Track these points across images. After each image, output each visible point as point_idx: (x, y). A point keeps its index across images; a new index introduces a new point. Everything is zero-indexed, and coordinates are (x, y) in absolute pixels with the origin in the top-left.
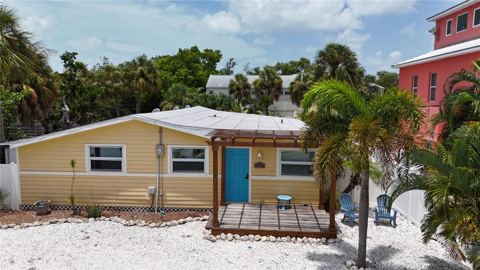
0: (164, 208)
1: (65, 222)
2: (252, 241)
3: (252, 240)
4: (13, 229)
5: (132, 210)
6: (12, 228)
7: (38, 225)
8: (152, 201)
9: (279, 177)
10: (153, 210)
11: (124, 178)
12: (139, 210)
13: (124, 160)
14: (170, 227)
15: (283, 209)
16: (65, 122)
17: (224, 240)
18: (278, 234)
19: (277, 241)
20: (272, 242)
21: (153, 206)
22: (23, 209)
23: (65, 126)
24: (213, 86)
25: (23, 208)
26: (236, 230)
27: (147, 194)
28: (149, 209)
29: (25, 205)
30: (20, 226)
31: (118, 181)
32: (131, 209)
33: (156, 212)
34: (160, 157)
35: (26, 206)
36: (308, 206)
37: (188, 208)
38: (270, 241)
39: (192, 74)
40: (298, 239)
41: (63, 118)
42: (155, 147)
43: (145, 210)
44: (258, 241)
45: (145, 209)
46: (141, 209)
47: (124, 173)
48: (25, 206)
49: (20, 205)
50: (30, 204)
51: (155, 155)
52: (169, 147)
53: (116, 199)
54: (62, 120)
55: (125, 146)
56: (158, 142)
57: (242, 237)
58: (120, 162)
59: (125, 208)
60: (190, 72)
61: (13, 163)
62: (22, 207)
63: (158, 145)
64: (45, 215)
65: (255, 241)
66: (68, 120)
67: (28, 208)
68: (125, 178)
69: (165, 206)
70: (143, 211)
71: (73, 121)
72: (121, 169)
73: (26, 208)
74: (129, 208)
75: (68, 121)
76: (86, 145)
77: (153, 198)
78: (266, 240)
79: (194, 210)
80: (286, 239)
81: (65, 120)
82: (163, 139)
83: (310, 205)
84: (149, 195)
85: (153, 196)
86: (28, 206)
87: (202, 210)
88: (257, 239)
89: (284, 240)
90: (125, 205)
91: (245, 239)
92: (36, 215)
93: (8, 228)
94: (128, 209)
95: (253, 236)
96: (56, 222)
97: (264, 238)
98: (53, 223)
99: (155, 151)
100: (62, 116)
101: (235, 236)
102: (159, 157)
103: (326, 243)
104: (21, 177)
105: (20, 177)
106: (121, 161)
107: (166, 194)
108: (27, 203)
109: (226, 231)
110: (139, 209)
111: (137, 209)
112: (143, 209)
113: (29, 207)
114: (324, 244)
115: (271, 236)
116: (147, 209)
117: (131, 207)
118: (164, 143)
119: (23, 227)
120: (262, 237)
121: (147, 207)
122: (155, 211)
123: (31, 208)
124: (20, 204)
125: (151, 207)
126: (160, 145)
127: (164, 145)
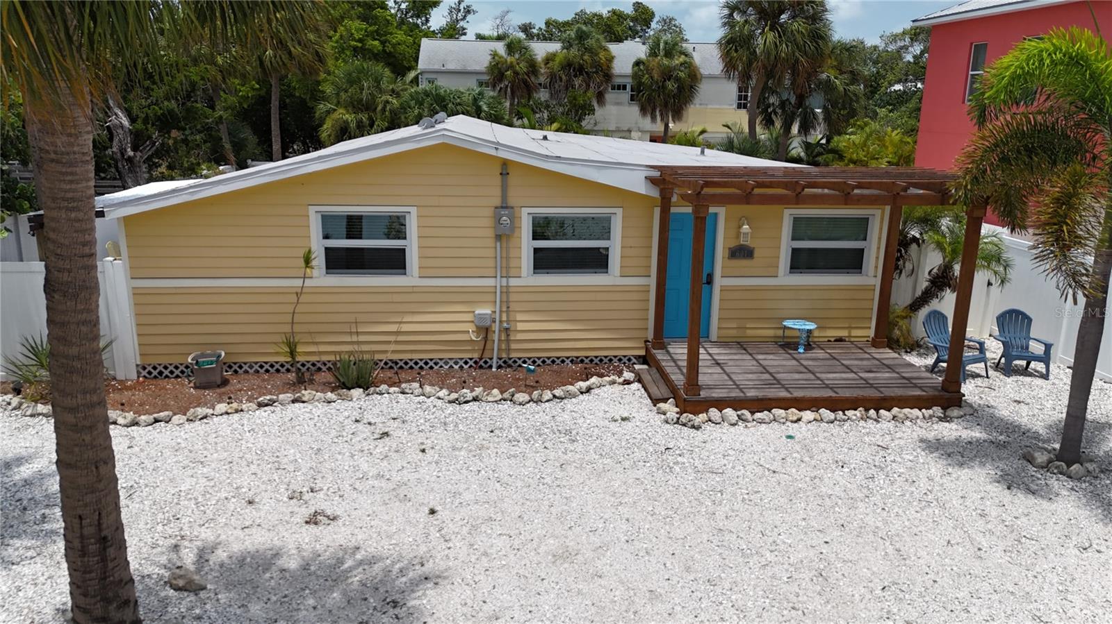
0: (510, 359)
1: (294, 401)
2: (784, 423)
3: (782, 420)
4: (170, 425)
5: (434, 366)
6: (167, 422)
7: (229, 411)
8: (483, 342)
9: (786, 278)
10: (483, 365)
11: (413, 290)
12: (451, 367)
13: (412, 245)
14: (566, 401)
15: (801, 350)
16: (123, 155)
17: (720, 423)
18: (837, 405)
19: (839, 421)
20: (827, 422)
21: (487, 355)
22: (145, 377)
23: (124, 167)
24: (437, 67)
25: (144, 373)
26: (740, 400)
27: (471, 328)
28: (476, 362)
29: (149, 365)
30: (185, 418)
31: (397, 298)
32: (431, 363)
33: (494, 370)
34: (503, 236)
35: (155, 368)
36: (845, 341)
37: (568, 358)
38: (822, 420)
39: (376, 35)
40: (882, 411)
41: (114, 144)
42: (489, 212)
43: (464, 365)
44: (796, 422)
45: (466, 363)
46: (456, 363)
47: (412, 278)
48: (149, 368)
49: (137, 365)
50: (176, 361)
51: (490, 233)
52: (525, 211)
53: (397, 342)
54: (114, 149)
55: (413, 210)
56: (498, 202)
57: (758, 415)
58: (402, 252)
59: (416, 363)
60: (372, 32)
61: (111, 259)
62: (141, 371)
63: (496, 208)
64: (219, 386)
65: (789, 423)
66: (129, 150)
67: (161, 373)
68: (415, 290)
69: (513, 355)
70: (461, 367)
71: (141, 151)
72: (405, 268)
73: (155, 373)
74: (426, 363)
75: (131, 153)
76: (312, 210)
77: (486, 337)
78: (815, 420)
79: (582, 361)
80: (858, 415)
81: (123, 151)
82: (512, 193)
83: (847, 339)
84: (475, 329)
85: (485, 331)
86: (160, 368)
87: (601, 361)
88: (795, 418)
89: (854, 418)
90: (416, 357)
91: (767, 420)
92: (196, 387)
93: (154, 423)
94: (424, 366)
95: (783, 411)
96: (271, 403)
97: (808, 415)
98: (267, 405)
99: (488, 222)
100: (111, 139)
101: (743, 414)
102: (498, 237)
103: (945, 419)
104: (136, 293)
105: (134, 294)
106: (404, 250)
107: (516, 327)
108: (155, 361)
109: (720, 404)
110: (451, 363)
111: (446, 363)
112: (461, 363)
113: (163, 370)
114: (941, 421)
115: (822, 411)
116: (471, 363)
117: (431, 360)
118: (512, 201)
119: (195, 417)
120: (802, 413)
121: (471, 359)
122: (491, 367)
123: (166, 372)
124: (139, 363)
125: (481, 359)
126: (502, 207)
127: (512, 208)
